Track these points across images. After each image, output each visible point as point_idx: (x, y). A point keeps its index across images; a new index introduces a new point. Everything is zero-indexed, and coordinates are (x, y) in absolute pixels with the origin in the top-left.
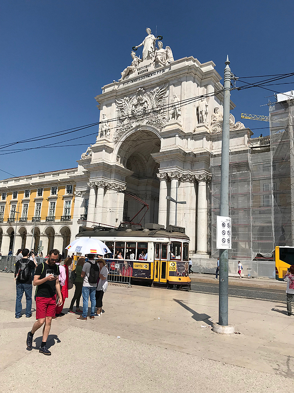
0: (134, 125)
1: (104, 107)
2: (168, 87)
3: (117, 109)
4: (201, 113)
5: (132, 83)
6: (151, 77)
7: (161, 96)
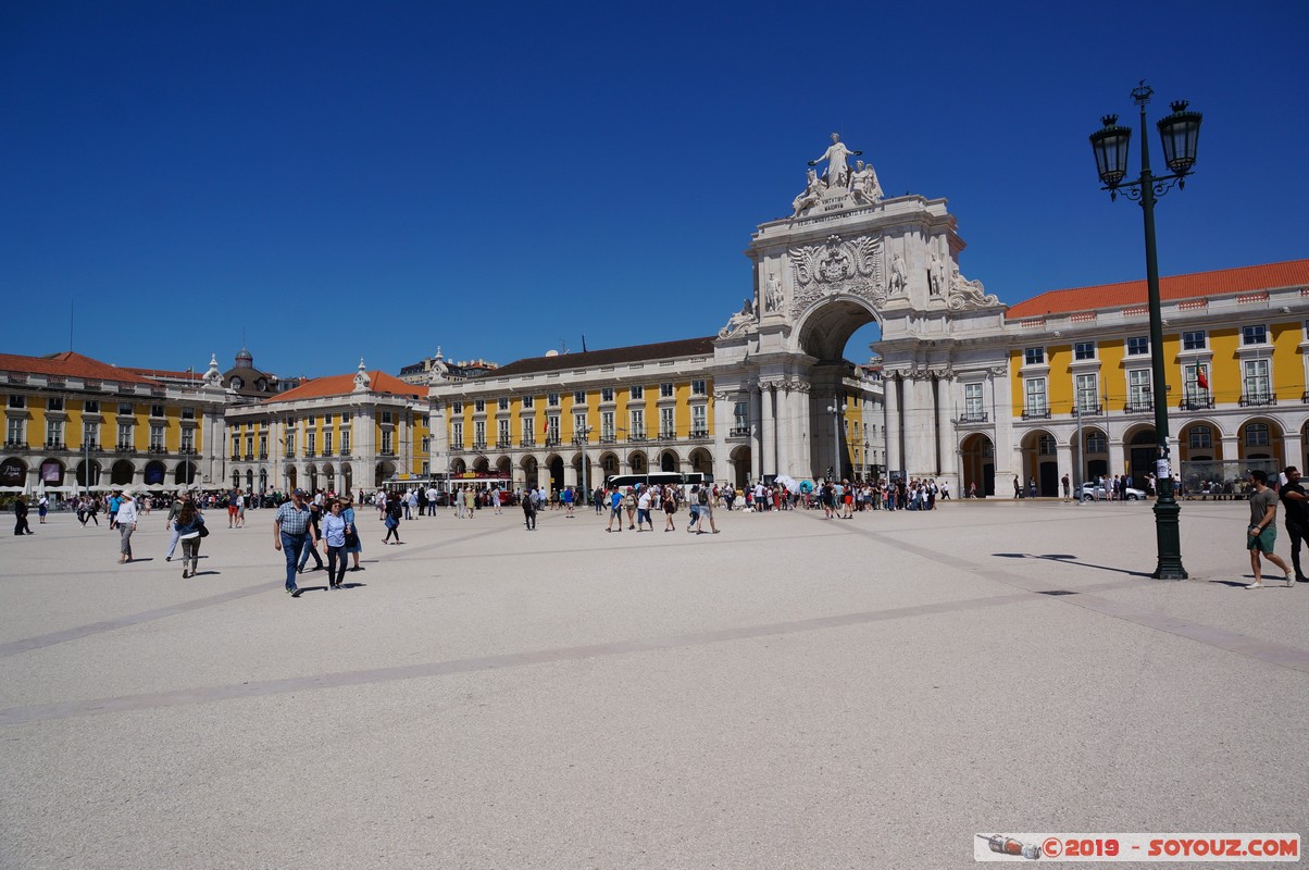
0: (827, 293)
1: (767, 259)
2: (883, 237)
3: (792, 264)
4: (935, 279)
5: (815, 224)
6: (850, 217)
7: (870, 251)
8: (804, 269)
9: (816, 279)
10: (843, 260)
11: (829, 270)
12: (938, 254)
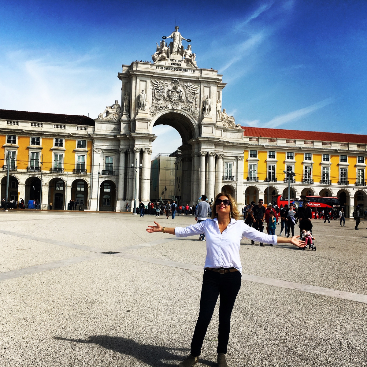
2: (200, 86)
3: (152, 88)
4: (218, 111)
5: (165, 70)
6: (184, 72)
7: (194, 91)
8: (159, 92)
9: (165, 99)
10: (180, 92)
11: (173, 96)
12: (219, 100)
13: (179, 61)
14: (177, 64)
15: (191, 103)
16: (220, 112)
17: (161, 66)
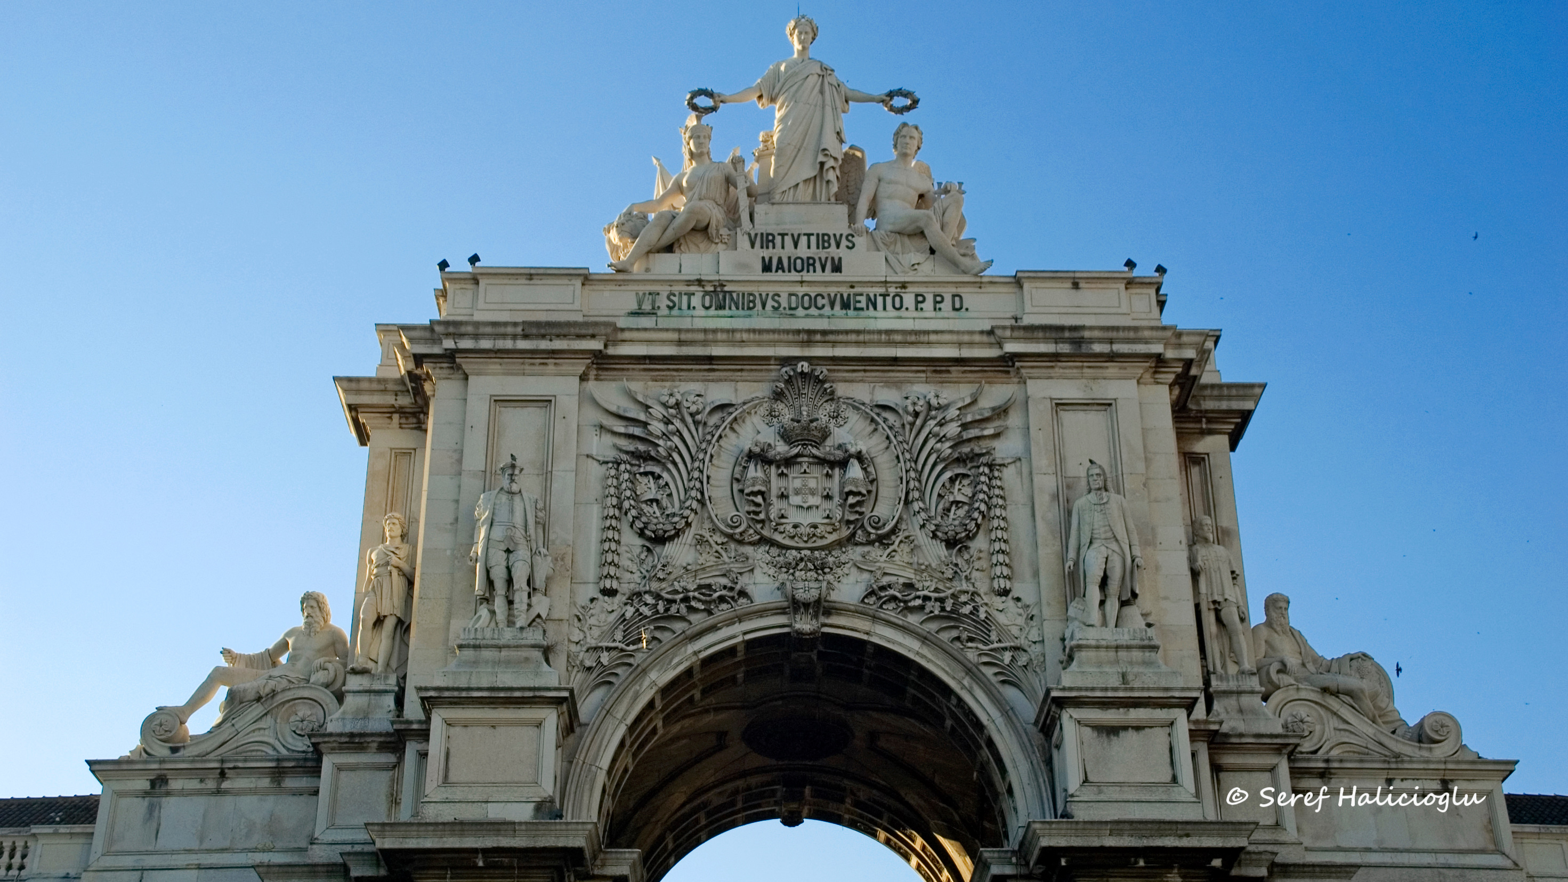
0: (766, 590)
4: (1216, 612)
5: (712, 312)
6: (871, 312)
7: (966, 449)
8: (660, 477)
9: (714, 530)
10: (843, 464)
11: (783, 496)
12: (1208, 520)
13: (823, 240)
14: (809, 263)
15: (951, 543)
16: (1231, 615)
17: (677, 288)
